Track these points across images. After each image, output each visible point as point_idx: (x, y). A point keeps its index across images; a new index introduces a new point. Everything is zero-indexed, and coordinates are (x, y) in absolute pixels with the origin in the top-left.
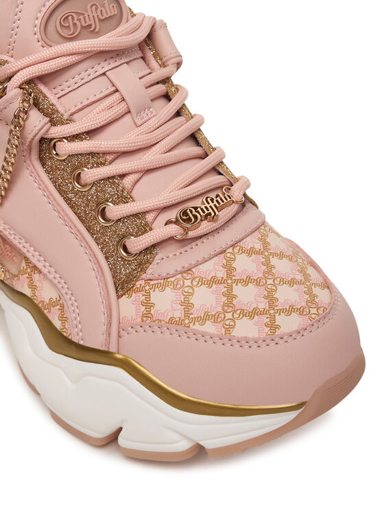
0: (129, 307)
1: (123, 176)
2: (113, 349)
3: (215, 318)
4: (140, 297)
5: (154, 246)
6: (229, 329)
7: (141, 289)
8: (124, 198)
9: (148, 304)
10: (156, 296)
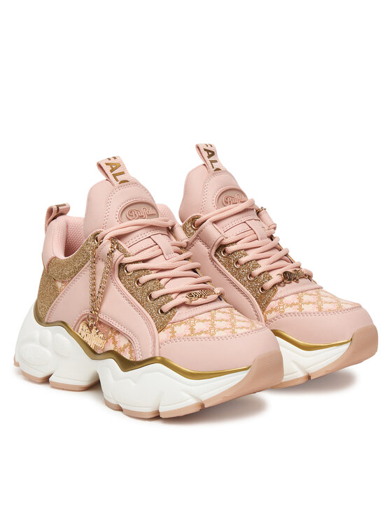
0: (164, 335)
1: (160, 280)
2: (157, 355)
3: (206, 332)
4: (169, 330)
5: (175, 307)
6: (212, 335)
7: (170, 327)
8: (160, 287)
9: (173, 332)
10: (177, 329)
